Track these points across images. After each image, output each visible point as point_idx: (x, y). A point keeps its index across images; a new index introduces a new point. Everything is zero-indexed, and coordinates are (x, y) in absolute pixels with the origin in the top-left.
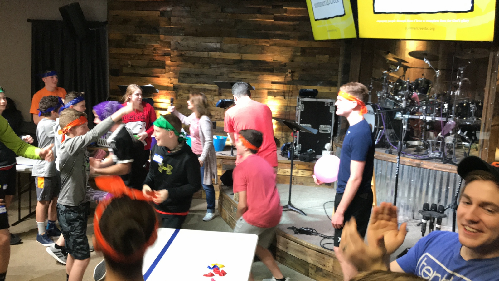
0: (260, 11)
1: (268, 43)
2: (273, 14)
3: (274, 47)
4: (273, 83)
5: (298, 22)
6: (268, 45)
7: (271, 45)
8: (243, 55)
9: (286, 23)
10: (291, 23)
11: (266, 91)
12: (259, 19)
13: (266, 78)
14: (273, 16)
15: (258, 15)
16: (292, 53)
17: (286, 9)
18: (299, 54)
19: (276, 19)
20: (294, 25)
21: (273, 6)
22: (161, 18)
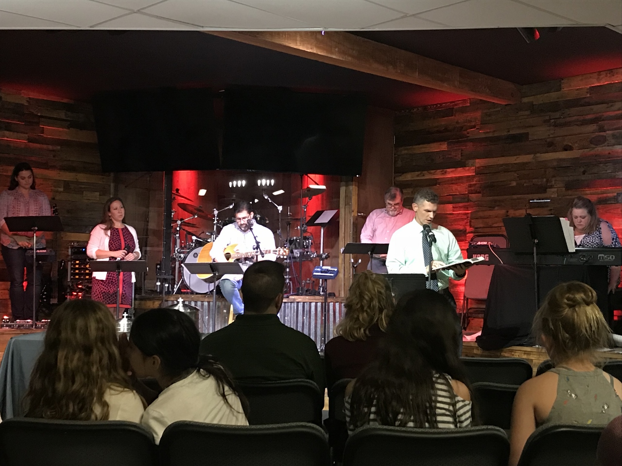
0: (8, 127)
2: (26, 133)
5: (59, 147)
9: (45, 146)
10: (50, 147)
12: (7, 138)
14: (26, 135)
15: (7, 133)
16: (53, 188)
17: (43, 127)
18: (62, 189)
19: (30, 140)
20: (53, 151)
21: (26, 122)
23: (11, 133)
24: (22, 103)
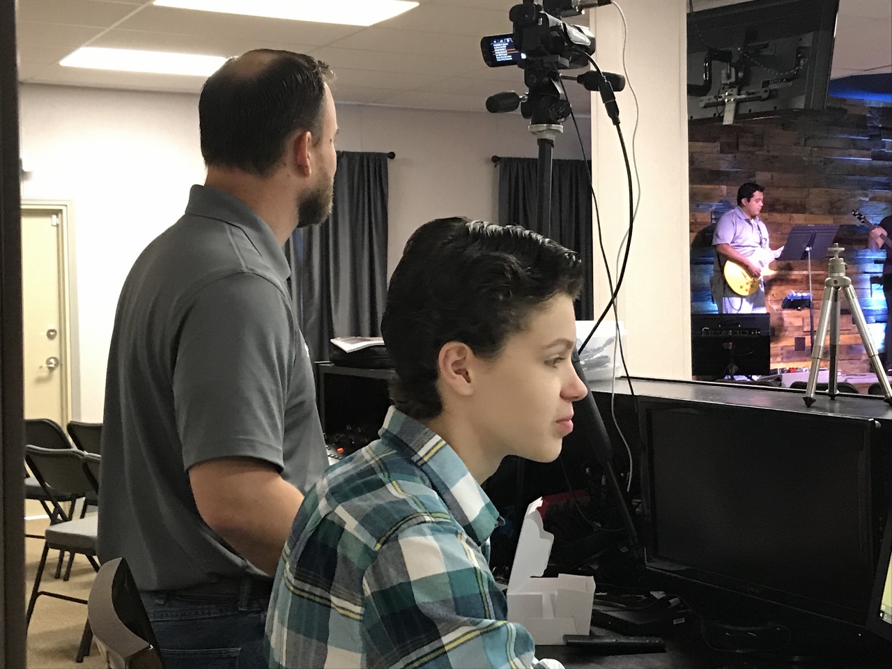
0: (854, 144)
1: (867, 196)
2: (870, 150)
3: (874, 203)
4: (877, 262)
6: (867, 199)
7: (871, 200)
8: (836, 216)
9: (886, 163)
11: (868, 277)
12: (853, 157)
13: (868, 254)
14: (870, 152)
15: (853, 151)
17: (884, 141)
19: (875, 157)
21: (870, 136)
22: (722, 155)
23: (856, 151)
24: (863, 114)
